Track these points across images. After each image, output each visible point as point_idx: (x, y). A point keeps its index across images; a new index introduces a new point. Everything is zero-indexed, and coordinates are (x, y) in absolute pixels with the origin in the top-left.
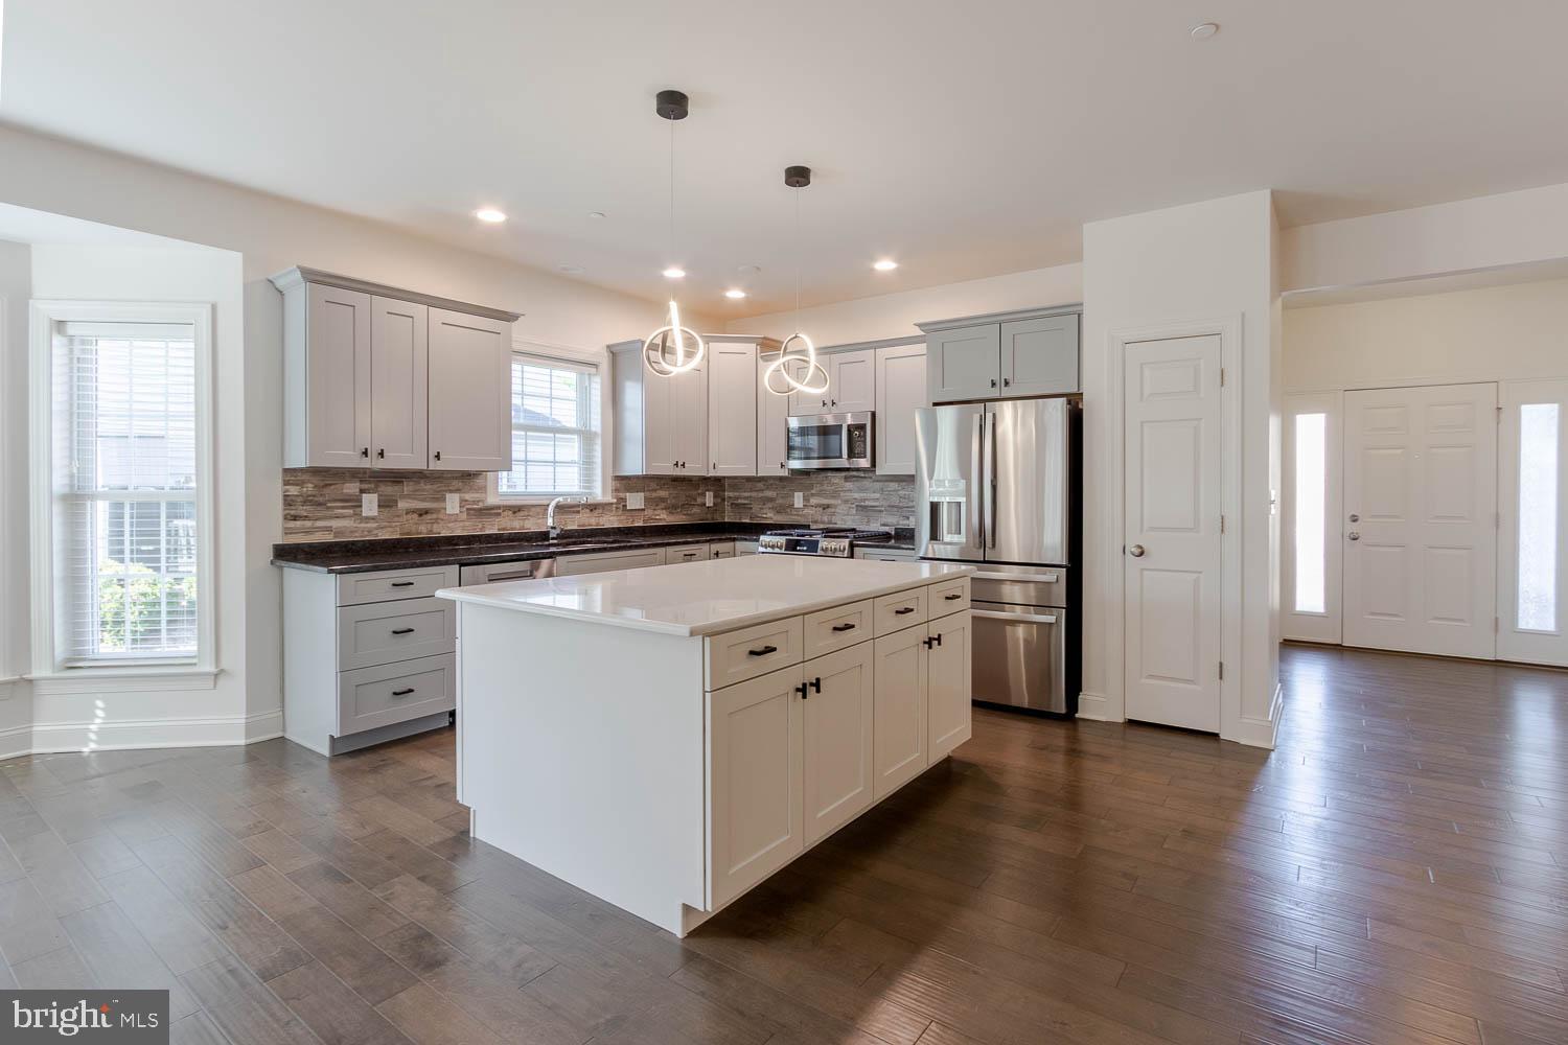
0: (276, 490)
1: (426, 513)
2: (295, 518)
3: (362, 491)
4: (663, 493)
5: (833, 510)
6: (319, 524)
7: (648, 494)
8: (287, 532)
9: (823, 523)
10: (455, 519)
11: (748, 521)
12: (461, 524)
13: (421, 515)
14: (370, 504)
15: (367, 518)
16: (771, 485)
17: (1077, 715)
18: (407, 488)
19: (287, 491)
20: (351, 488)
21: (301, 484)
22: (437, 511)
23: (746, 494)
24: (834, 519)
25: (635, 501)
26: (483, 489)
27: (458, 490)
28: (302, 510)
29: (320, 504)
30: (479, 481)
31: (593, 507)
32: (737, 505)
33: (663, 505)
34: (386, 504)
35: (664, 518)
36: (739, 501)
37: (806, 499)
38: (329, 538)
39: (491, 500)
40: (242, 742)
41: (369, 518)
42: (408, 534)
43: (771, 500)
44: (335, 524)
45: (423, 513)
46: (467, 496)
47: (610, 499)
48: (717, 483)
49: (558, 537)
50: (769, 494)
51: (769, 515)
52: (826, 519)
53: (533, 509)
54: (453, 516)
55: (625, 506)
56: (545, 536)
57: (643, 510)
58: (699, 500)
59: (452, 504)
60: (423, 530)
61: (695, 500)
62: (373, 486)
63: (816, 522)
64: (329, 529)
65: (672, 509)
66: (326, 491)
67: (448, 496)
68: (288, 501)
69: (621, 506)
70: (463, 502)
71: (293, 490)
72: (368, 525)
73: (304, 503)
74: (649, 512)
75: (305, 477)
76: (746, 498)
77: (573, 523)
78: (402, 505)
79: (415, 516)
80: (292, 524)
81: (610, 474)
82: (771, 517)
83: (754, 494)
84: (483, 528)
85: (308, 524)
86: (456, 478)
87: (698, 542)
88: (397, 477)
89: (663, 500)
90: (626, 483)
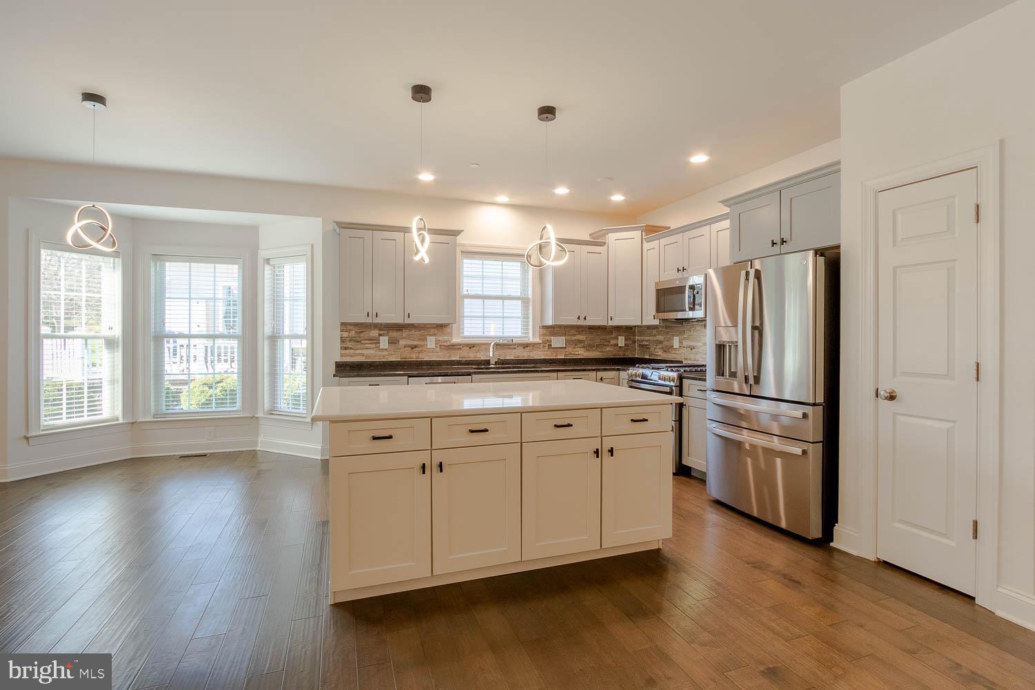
0: (337, 334)
1: (416, 347)
2: (346, 348)
3: (380, 335)
4: (581, 337)
5: (697, 350)
6: (358, 352)
7: (568, 338)
8: (342, 355)
9: (690, 360)
10: (433, 351)
11: (648, 357)
12: (437, 354)
13: (412, 348)
14: (384, 342)
15: (382, 349)
16: (661, 331)
17: (831, 544)
18: (405, 333)
19: (342, 335)
20: (374, 333)
21: (349, 331)
22: (422, 346)
23: (647, 338)
24: (698, 357)
25: (559, 342)
26: (451, 334)
27: (434, 335)
28: (349, 345)
29: (358, 342)
30: (448, 330)
31: (526, 346)
32: (643, 346)
33: (581, 345)
34: (393, 342)
35: (581, 353)
36: (644, 343)
37: (681, 342)
38: (362, 359)
39: (455, 340)
40: (319, 458)
41: (383, 350)
42: (405, 358)
43: (661, 342)
44: (365, 352)
45: (414, 347)
46: (440, 338)
47: (538, 340)
48: (628, 330)
49: (496, 363)
50: (660, 338)
51: (659, 353)
52: (692, 357)
53: (483, 346)
54: (431, 349)
55: (550, 345)
56: (488, 362)
57: (565, 348)
58: (612, 342)
59: (431, 342)
60: (414, 356)
61: (609, 342)
62: (385, 332)
63: (686, 359)
64: (363, 355)
65: (588, 347)
66: (362, 335)
67: (428, 337)
68: (343, 340)
69: (547, 345)
70: (437, 342)
71: (345, 334)
72: (384, 353)
73: (350, 341)
74: (569, 349)
75: (352, 327)
76: (647, 341)
77: (510, 355)
78: (402, 342)
79: (410, 349)
80: (344, 351)
81: (539, 324)
82: (661, 355)
83: (651, 338)
84: (450, 356)
85: (352, 351)
86: (433, 328)
87: (584, 370)
88: (399, 327)
89: (580, 341)
90: (553, 330)
